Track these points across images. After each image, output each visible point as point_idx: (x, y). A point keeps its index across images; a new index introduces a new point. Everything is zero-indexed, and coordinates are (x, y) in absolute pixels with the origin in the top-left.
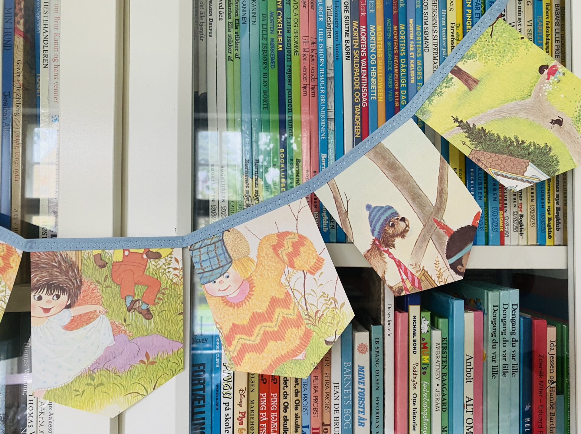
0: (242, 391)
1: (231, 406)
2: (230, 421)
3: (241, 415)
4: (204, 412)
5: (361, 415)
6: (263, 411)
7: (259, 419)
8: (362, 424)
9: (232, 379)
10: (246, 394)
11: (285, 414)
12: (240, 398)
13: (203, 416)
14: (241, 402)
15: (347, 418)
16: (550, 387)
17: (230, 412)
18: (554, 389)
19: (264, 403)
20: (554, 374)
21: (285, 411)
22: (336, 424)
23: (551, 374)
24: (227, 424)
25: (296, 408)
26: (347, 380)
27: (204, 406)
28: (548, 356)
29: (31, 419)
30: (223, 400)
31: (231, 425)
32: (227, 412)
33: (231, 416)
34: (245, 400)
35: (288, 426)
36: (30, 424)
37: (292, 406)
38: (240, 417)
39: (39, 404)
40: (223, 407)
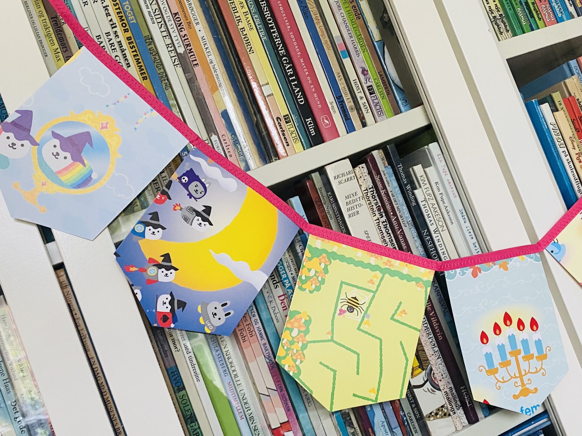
0: (571, 138)
1: (567, 153)
2: (571, 164)
3: (577, 156)
9: (560, 133)
12: (572, 143)
14: (573, 146)
17: (568, 157)
24: (570, 167)
29: (430, 219)
30: (560, 150)
31: (573, 167)
33: (570, 160)
36: (431, 223)
38: (578, 157)
39: (431, 206)
40: (562, 155)
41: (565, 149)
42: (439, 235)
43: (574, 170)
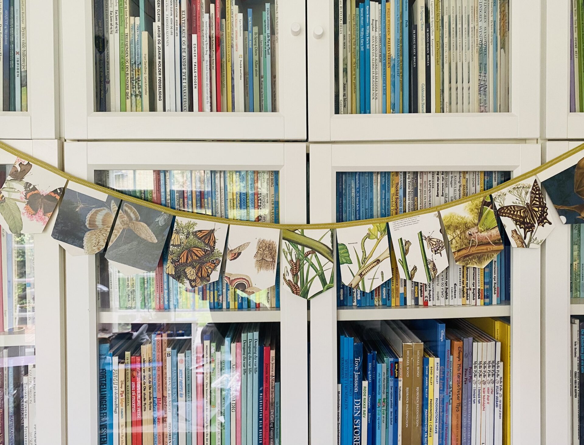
1: (117, 388)
2: (117, 395)
4: (106, 391)
5: (181, 392)
6: (133, 391)
7: (131, 394)
8: (181, 397)
9: (118, 376)
10: (124, 383)
11: (144, 392)
12: (122, 384)
13: (105, 393)
14: (122, 386)
15: (174, 393)
16: (272, 379)
17: (117, 391)
18: (274, 380)
19: (134, 386)
20: (274, 373)
21: (144, 390)
22: (169, 396)
23: (272, 373)
25: (150, 389)
26: (174, 376)
27: (106, 388)
28: (271, 364)
29: (25, 394)
30: (114, 386)
31: (117, 397)
32: (116, 391)
33: (117, 392)
34: (124, 385)
35: (146, 397)
36: (25, 397)
37: (148, 388)
38: (121, 393)
39: (29, 388)
40: (114, 389)
41: (117, 386)
42: (27, 405)
43: (117, 399)
